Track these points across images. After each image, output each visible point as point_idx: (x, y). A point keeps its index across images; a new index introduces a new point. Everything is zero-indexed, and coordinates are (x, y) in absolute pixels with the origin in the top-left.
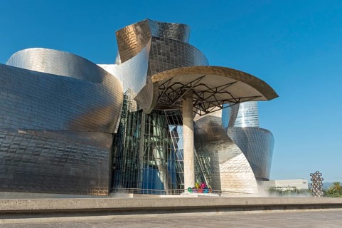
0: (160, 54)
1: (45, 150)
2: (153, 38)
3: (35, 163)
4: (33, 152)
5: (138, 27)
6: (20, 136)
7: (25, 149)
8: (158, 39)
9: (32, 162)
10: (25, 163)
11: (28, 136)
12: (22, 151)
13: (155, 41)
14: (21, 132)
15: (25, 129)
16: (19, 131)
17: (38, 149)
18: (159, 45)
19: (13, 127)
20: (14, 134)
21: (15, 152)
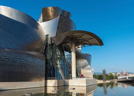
0: (62, 22)
1: (19, 60)
2: (61, 15)
3: (14, 66)
4: (13, 60)
5: (53, 9)
6: (6, 52)
7: (9, 59)
8: (62, 16)
9: (12, 66)
10: (9, 66)
11: (10, 52)
12: (7, 60)
13: (61, 16)
14: (7, 50)
15: (9, 49)
16: (6, 49)
17: (15, 59)
18: (62, 18)
19: (2, 47)
20: (3, 51)
21: (4, 60)
